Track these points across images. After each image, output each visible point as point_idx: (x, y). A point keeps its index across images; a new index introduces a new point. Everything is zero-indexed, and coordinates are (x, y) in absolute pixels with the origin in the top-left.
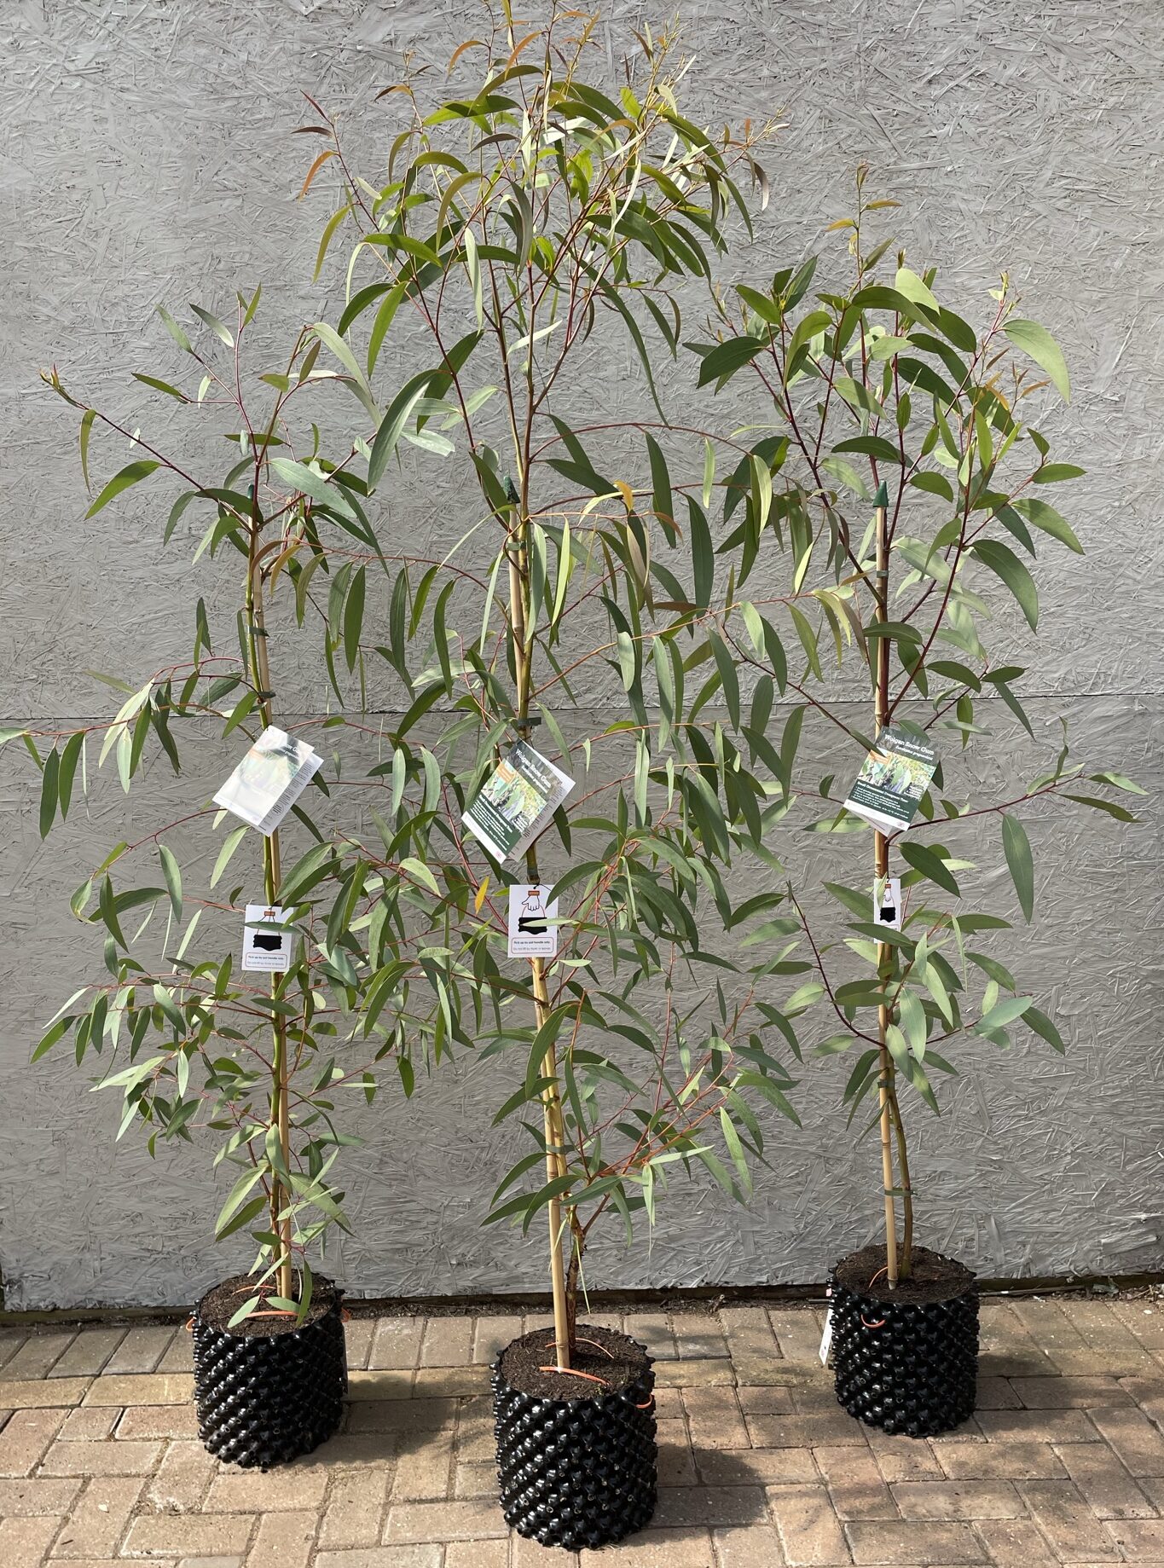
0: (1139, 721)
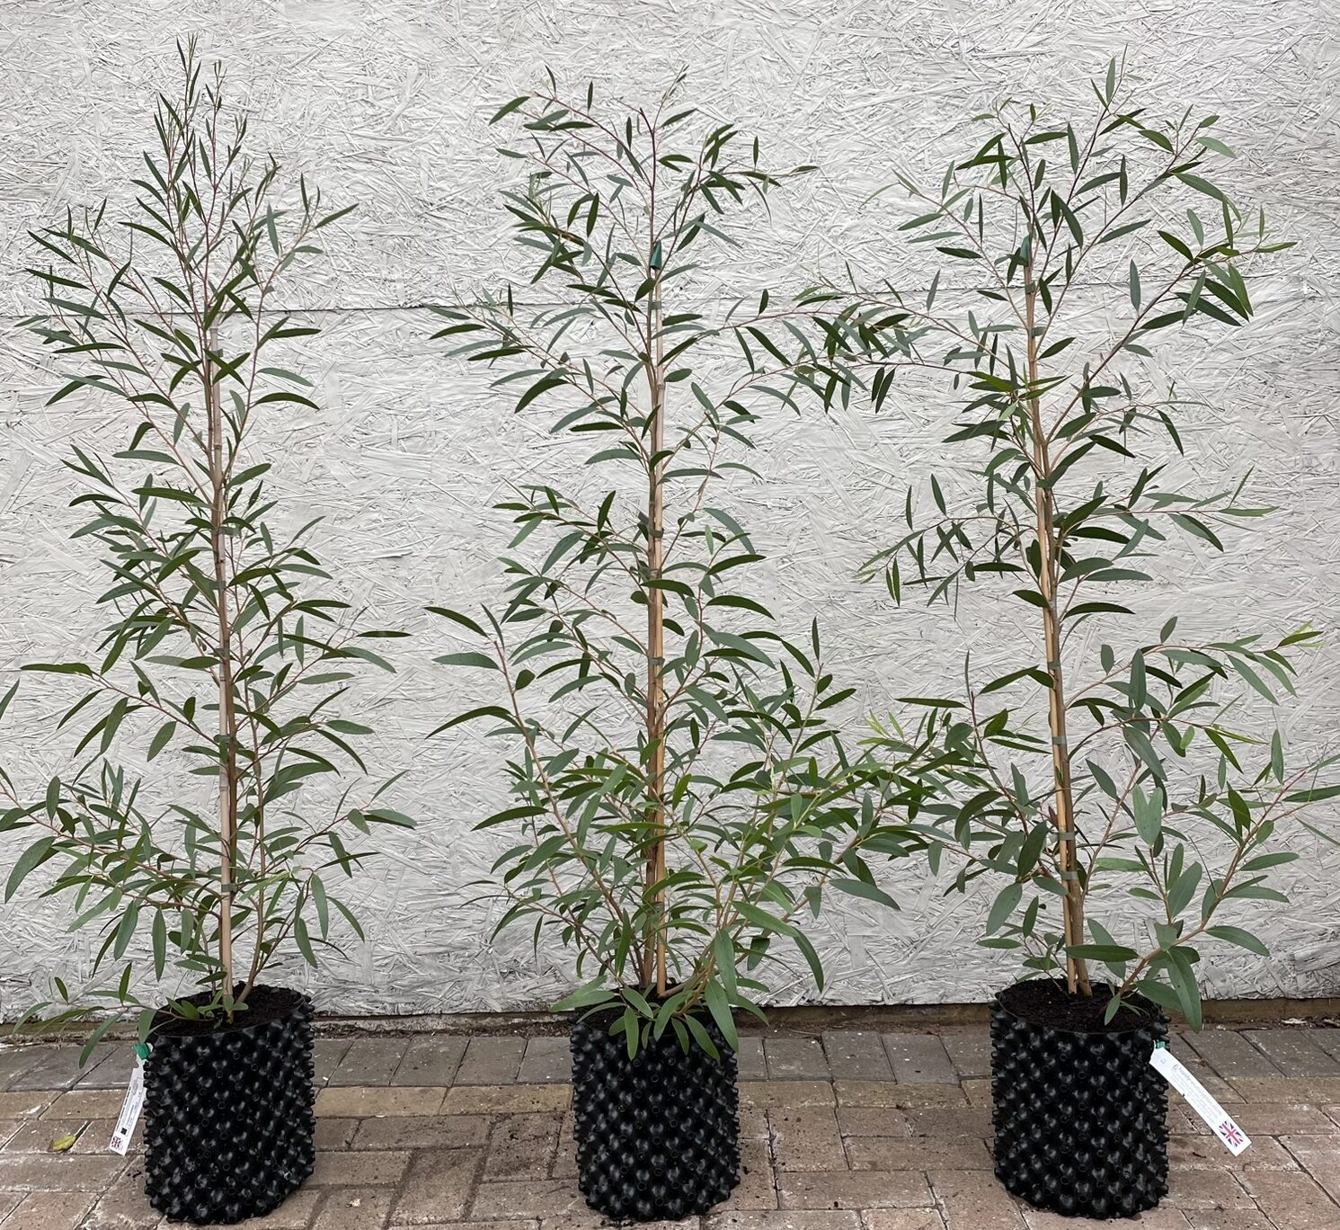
0: (1309, 306)
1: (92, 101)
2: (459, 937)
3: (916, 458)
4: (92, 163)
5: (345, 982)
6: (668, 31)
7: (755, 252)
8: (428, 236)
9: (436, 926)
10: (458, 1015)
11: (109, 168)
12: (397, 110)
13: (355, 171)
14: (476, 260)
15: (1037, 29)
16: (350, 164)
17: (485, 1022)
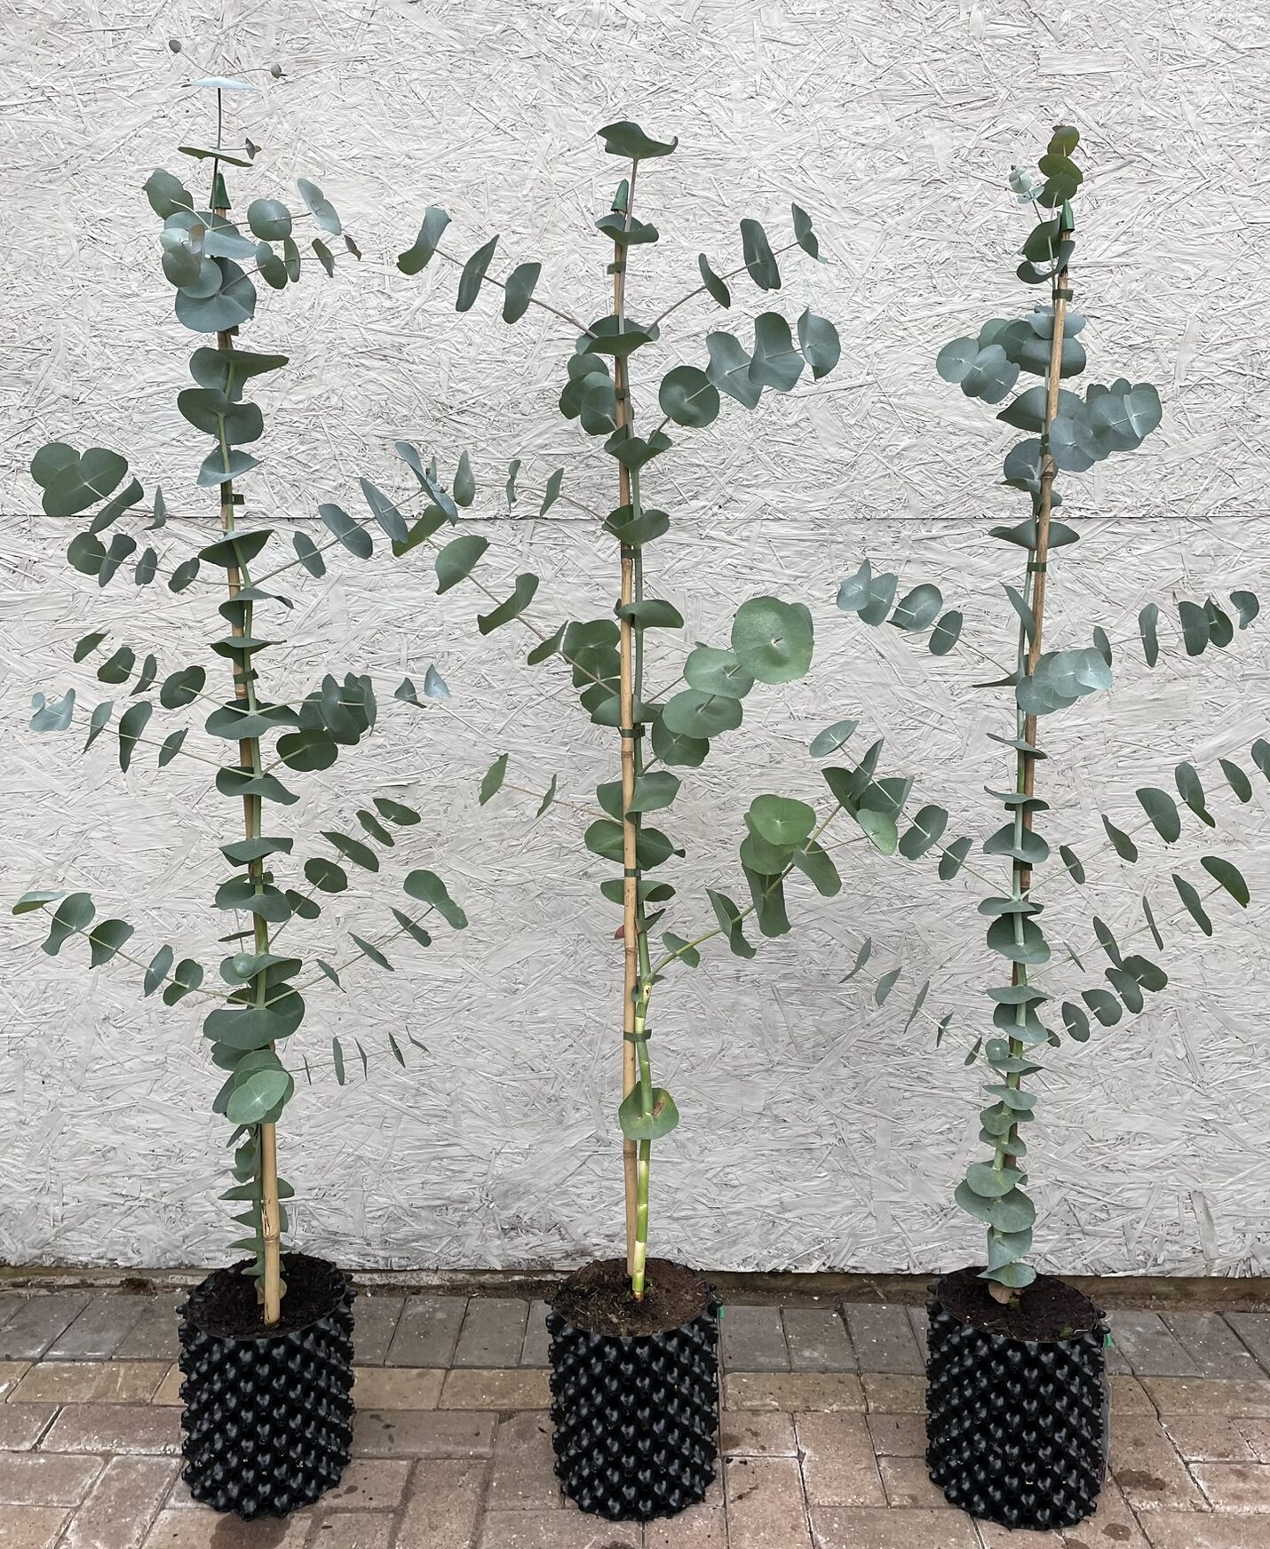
1: (80, 283)
2: (458, 1190)
3: (968, 697)
4: (78, 351)
5: (335, 1234)
6: (718, 227)
7: (803, 470)
8: (446, 441)
9: (434, 1178)
10: (455, 1271)
11: (98, 356)
12: (417, 303)
13: (368, 368)
14: (498, 470)
15: (1123, 238)
16: (362, 361)
17: (485, 1278)
